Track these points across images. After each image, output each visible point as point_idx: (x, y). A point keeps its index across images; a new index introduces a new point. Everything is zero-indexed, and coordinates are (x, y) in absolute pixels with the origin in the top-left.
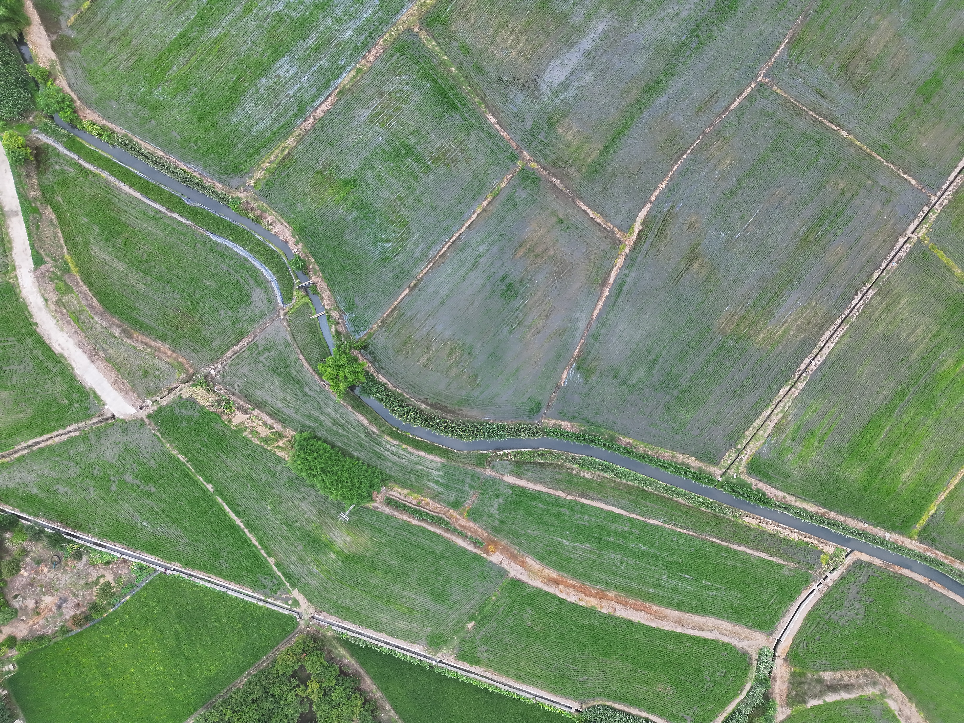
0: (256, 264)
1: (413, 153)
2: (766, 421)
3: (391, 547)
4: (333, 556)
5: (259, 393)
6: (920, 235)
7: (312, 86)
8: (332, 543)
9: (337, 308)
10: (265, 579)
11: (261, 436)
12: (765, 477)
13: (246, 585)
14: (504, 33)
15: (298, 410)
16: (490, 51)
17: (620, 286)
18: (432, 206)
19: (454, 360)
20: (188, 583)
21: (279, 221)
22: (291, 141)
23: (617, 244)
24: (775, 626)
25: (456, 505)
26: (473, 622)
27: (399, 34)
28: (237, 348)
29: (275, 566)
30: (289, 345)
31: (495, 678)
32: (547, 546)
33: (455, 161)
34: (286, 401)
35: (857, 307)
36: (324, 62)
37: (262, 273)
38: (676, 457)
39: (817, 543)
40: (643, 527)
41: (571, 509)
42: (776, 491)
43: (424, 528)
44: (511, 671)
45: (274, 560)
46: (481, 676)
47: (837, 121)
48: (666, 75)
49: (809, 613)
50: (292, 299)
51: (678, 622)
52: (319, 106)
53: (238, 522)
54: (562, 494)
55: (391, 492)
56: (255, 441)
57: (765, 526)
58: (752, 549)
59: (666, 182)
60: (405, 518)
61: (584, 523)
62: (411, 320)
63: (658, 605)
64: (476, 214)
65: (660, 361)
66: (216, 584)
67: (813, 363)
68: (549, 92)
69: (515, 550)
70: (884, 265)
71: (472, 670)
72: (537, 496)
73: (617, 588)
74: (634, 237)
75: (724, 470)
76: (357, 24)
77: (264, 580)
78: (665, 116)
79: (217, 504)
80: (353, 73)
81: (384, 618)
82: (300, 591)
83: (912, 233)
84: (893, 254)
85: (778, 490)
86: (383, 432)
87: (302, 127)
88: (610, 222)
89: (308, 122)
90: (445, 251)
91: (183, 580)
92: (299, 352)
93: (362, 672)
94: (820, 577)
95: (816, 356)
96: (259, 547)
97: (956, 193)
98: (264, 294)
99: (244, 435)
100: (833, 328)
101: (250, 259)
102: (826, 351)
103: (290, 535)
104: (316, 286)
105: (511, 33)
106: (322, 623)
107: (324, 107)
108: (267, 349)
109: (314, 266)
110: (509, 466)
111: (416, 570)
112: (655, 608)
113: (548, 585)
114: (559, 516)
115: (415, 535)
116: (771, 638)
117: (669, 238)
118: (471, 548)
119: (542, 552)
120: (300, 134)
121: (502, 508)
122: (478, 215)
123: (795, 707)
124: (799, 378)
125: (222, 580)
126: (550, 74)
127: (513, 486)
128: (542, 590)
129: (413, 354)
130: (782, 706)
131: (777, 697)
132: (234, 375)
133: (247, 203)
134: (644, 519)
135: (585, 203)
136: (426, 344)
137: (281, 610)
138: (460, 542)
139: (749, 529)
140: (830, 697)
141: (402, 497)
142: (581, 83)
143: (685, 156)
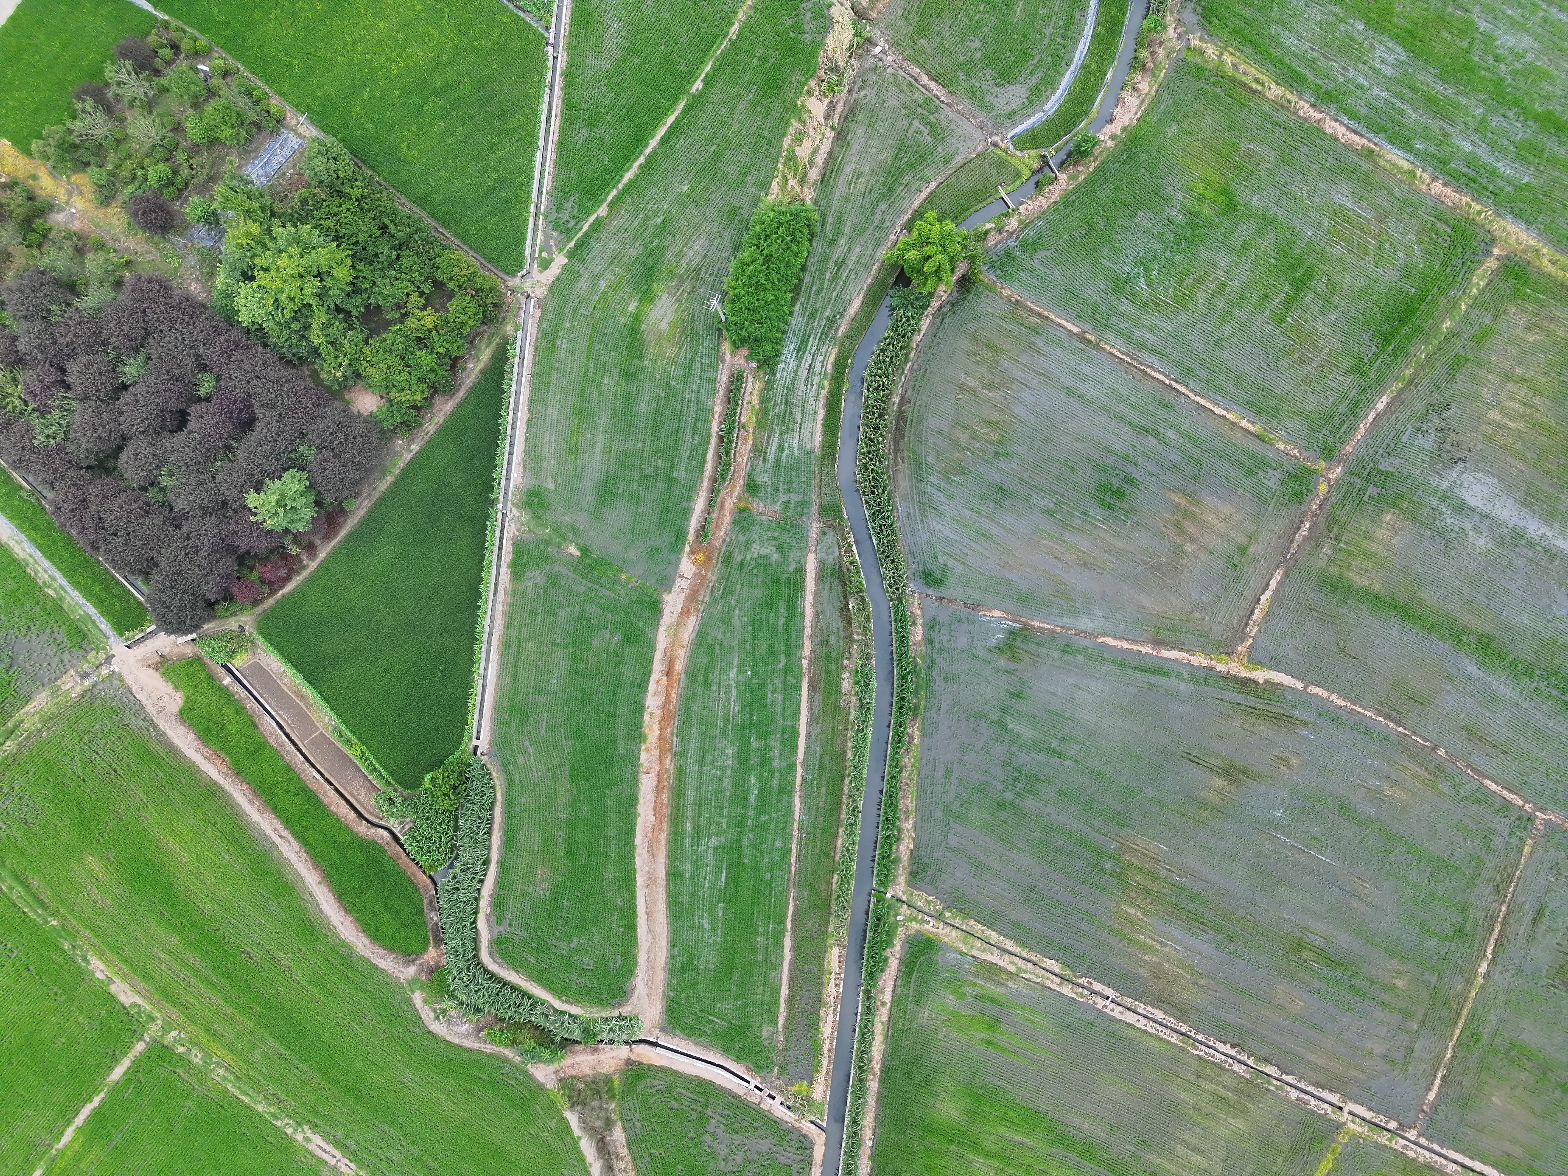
0: (1066, 80)
1: (1298, 289)
2: (998, 948)
3: (667, 397)
4: (632, 308)
5: (860, 132)
6: (1351, 1125)
7: (1369, 105)
8: (651, 300)
9: (1024, 225)
10: (573, 207)
11: (797, 148)
12: (908, 966)
13: (556, 178)
14: (1522, 393)
15: (848, 201)
16: (1490, 376)
17: (1160, 669)
18: (1220, 339)
19: (982, 431)
20: (539, 84)
21: (1143, 101)
22: (1275, 91)
23: (1227, 649)
24: (678, 1032)
25: (752, 487)
26: (579, 554)
27: (1483, 226)
28: (925, 79)
29: (597, 218)
30: (947, 162)
31: (499, 608)
32: (721, 645)
33: (1302, 361)
34: (858, 178)
35: (1212, 1052)
36: (1412, 116)
37: (1053, 93)
38: (907, 819)
39: (824, 1071)
40: (785, 790)
41: (787, 670)
42: (891, 989)
43: (708, 443)
44: (514, 632)
45: (604, 214)
46: (496, 585)
47: (1500, 952)
48: (1513, 666)
49: (710, 1083)
50: (1021, 150)
51: (651, 879)
52: (1342, 123)
53: (653, 143)
54: (807, 651)
55: (750, 379)
56: (787, 142)
57: (832, 983)
58: (790, 970)
59: (1343, 703)
60: (718, 409)
61: (769, 695)
62: (1031, 347)
63: (668, 841)
64: (1224, 413)
65: (1056, 759)
66: (547, 132)
67: (1108, 1002)
68: (1445, 485)
69: (705, 596)
70: (1289, 1079)
71: (504, 569)
72: (794, 612)
73: (680, 771)
74: (1244, 674)
75: (904, 898)
76: (1484, 155)
77: (570, 205)
78: (1449, 678)
79: (675, 103)
80: (1406, 165)
81: (553, 412)
82: (565, 267)
83: (1351, 1113)
84: (1310, 1089)
85: (893, 991)
86: (842, 345)
87: (1302, 103)
88: (1259, 631)
89: (1312, 111)
90: (1154, 378)
91: (542, 76)
92: (940, 180)
93: (461, 394)
94: (771, 1088)
95: (1119, 1005)
96: (620, 186)
97: (1429, 1167)
98: (1020, 103)
99: (793, 121)
100: (1171, 1021)
101: (1072, 67)
102: (1131, 1018)
103: (651, 230)
104: (1052, 183)
105: (1525, 404)
106: (522, 313)
107: (1341, 131)
108: (933, 128)
109: (1084, 171)
110: (831, 557)
111: (640, 445)
112: (663, 836)
113: (663, 660)
114: (772, 652)
115: (694, 429)
116: (657, 1031)
117: (1254, 730)
118: (694, 523)
119: (709, 639)
120: (1289, 102)
121: (763, 561)
122: (1224, 417)
123: (562, 1092)
124: (1078, 985)
125: (556, 138)
126: (1475, 482)
127: (801, 570)
128: (654, 650)
129: (977, 362)
130: (556, 1072)
131: (568, 1061)
132: (881, 86)
133: (1161, 44)
134: (798, 788)
135: (1280, 584)
136: (997, 380)
137: (528, 242)
138: (699, 505)
139: (821, 957)
140: (588, 1145)
141: (747, 398)
142: (1471, 533)
143: (1392, 725)
